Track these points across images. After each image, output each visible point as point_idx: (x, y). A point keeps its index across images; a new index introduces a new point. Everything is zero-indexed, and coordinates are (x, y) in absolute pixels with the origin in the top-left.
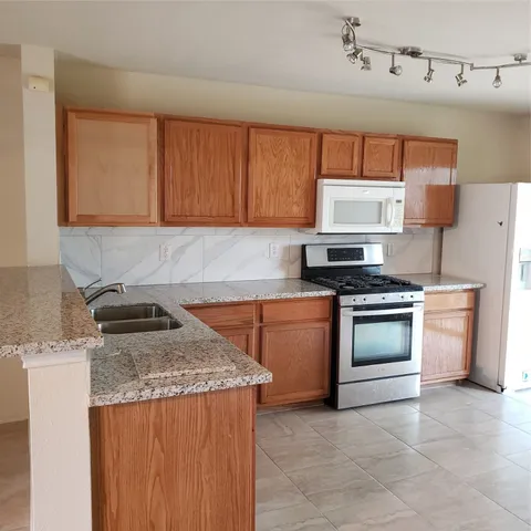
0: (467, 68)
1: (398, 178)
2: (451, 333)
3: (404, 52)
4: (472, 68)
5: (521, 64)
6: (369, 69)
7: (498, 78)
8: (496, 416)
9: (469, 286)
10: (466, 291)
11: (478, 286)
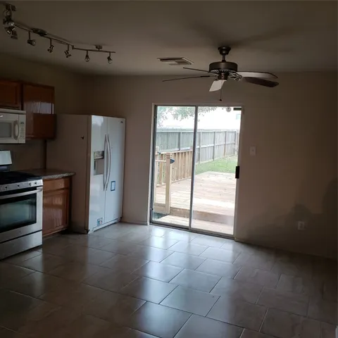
0: (70, 47)
3: (36, 31)
4: (73, 48)
5: (99, 51)
6: (16, 38)
7: (87, 56)
9: (65, 175)
10: (63, 177)
11: (72, 174)
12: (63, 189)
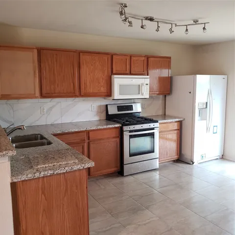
0: (174, 25)
1: (146, 74)
2: (171, 140)
3: (147, 18)
4: (176, 25)
5: (196, 24)
6: (132, 26)
7: (187, 30)
8: (190, 175)
9: (177, 120)
10: (176, 122)
11: (181, 119)
12: (176, 130)
